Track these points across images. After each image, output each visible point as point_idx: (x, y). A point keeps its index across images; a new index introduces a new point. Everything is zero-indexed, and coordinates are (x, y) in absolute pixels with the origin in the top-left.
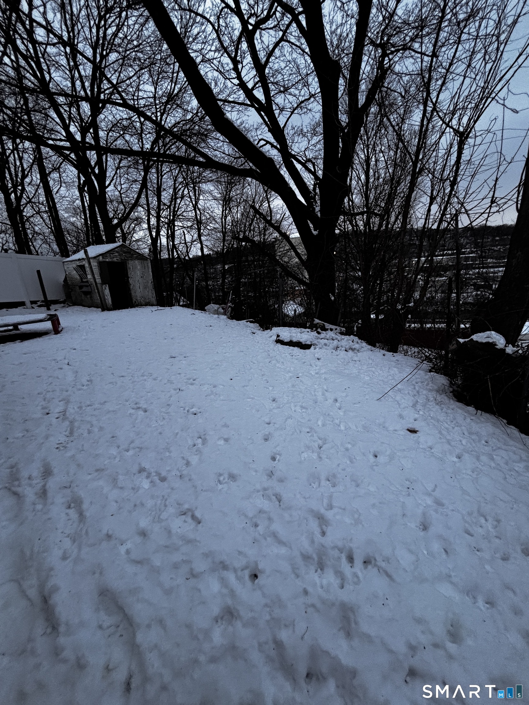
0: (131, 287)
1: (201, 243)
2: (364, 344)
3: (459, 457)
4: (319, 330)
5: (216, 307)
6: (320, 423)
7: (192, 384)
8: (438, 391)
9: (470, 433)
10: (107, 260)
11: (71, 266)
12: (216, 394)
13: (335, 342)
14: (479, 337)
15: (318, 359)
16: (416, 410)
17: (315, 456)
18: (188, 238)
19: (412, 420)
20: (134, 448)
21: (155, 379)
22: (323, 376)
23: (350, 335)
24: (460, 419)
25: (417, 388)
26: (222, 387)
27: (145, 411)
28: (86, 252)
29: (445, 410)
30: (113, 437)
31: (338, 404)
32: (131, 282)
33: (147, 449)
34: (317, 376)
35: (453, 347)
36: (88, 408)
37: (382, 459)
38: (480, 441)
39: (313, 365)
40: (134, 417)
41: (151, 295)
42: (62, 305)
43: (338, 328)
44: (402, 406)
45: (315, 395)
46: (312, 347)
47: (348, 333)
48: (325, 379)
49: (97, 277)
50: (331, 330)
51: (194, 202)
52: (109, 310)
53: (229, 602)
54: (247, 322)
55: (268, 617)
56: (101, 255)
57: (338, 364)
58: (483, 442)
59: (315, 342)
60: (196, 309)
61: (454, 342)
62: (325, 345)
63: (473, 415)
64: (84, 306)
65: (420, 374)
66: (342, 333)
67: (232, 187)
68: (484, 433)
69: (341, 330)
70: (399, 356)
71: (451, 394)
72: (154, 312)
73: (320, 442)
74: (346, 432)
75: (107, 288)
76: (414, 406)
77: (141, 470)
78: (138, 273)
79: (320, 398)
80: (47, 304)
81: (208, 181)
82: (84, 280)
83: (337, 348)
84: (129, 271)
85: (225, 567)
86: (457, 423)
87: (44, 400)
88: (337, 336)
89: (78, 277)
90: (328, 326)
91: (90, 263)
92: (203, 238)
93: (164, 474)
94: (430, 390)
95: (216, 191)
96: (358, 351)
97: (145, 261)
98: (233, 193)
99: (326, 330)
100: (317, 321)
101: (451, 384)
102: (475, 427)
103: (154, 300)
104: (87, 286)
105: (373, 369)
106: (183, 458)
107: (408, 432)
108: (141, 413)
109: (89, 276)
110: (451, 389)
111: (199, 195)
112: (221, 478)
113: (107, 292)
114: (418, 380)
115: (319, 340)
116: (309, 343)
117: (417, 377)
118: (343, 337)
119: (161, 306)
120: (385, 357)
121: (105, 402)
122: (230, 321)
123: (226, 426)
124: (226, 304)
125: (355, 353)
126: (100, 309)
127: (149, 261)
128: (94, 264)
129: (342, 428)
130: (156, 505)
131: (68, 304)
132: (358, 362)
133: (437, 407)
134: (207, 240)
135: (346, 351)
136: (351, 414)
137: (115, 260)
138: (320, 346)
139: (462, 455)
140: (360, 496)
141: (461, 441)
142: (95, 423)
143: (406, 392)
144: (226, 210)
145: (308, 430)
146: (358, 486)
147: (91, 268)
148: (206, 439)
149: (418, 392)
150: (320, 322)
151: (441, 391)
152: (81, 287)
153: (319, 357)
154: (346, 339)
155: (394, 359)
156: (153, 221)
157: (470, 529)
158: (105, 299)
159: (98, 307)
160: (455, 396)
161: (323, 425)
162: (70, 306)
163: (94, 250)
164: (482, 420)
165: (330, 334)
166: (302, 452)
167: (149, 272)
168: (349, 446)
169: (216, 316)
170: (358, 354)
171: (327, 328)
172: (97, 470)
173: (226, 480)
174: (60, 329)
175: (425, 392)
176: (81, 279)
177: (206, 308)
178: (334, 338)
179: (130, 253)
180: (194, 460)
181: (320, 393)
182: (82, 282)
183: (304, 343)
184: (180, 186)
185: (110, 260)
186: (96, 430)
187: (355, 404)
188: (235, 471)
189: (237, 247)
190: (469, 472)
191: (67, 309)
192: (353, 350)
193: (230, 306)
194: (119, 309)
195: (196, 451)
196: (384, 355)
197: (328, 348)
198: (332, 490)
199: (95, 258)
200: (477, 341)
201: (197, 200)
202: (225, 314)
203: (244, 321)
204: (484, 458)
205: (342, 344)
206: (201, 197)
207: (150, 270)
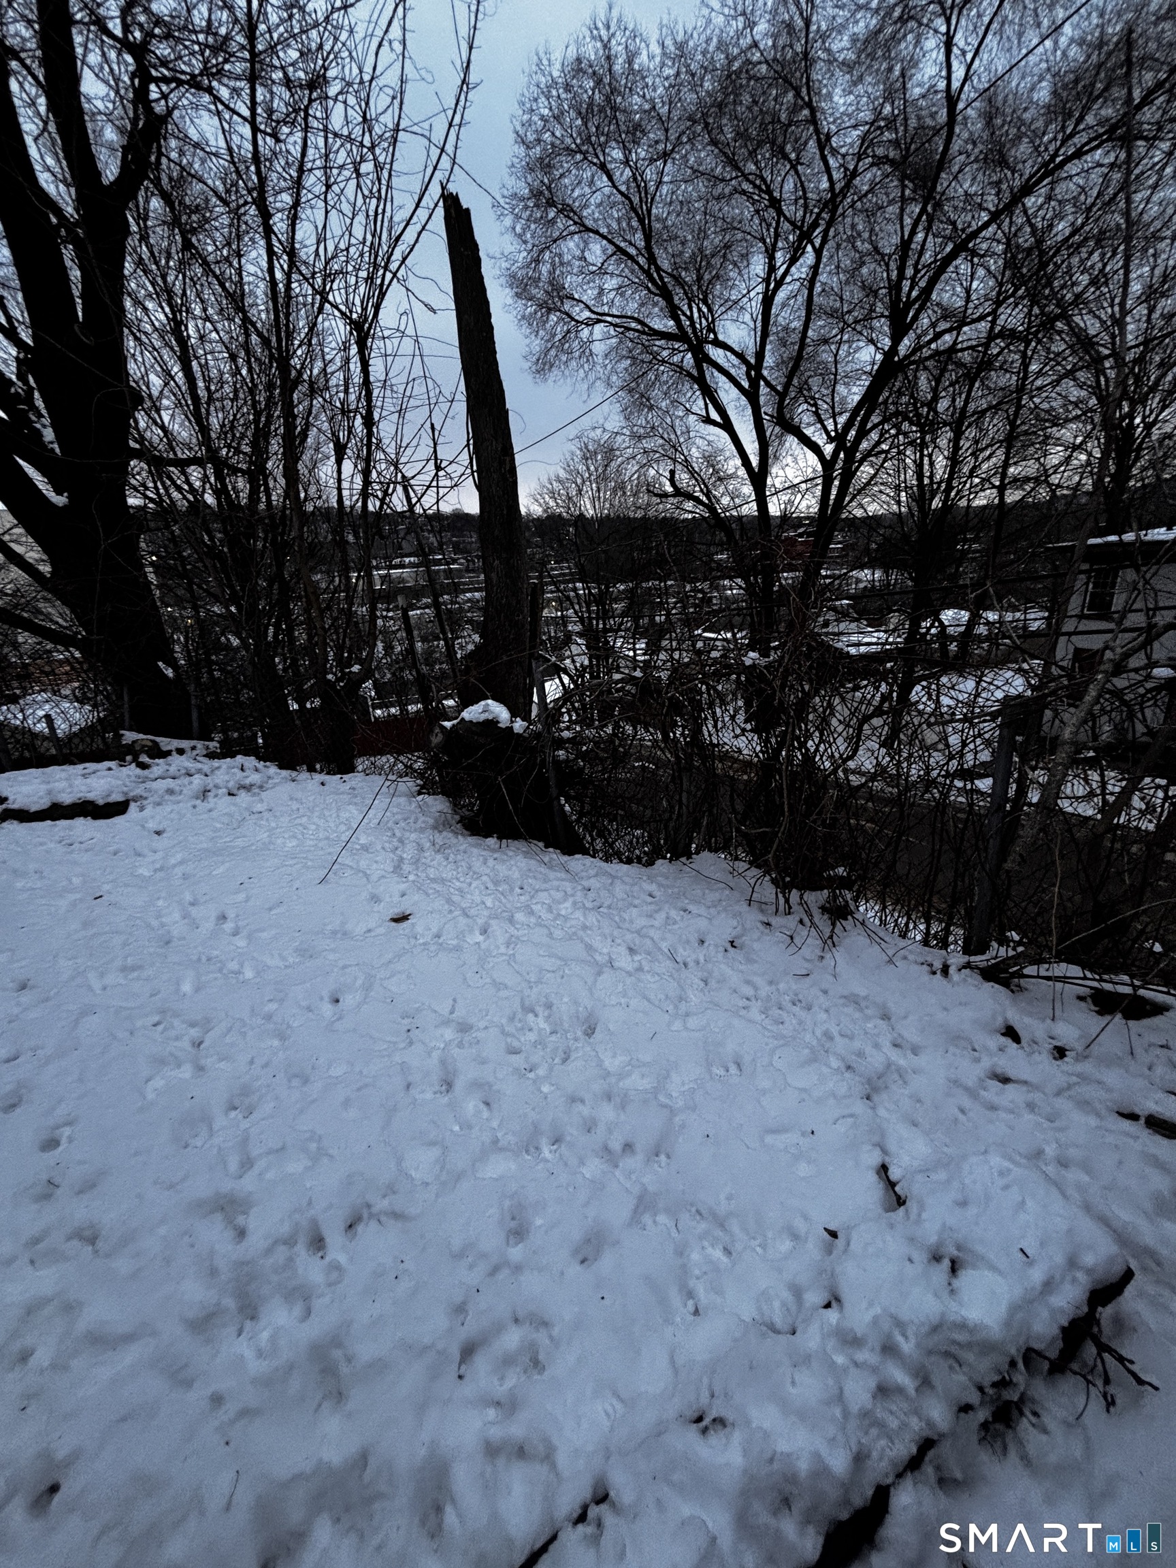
2: (273, 770)
3: (484, 931)
4: (144, 758)
6: (187, 987)
8: (435, 828)
9: (496, 883)
13: (197, 780)
14: (473, 713)
15: (158, 833)
16: (401, 876)
17: (186, 1072)
19: (396, 899)
22: (179, 871)
23: (233, 756)
24: (477, 865)
25: (398, 834)
29: (452, 857)
31: (229, 926)
34: (160, 875)
35: (437, 739)
37: (348, 1001)
38: (512, 890)
39: (146, 851)
43: (199, 744)
44: (374, 878)
45: (163, 925)
46: (133, 807)
47: (227, 751)
48: (185, 877)
50: (181, 752)
57: (216, 830)
58: (518, 891)
59: (139, 791)
61: (437, 730)
62: (170, 792)
63: (494, 851)
65: (399, 805)
66: (211, 756)
68: (516, 875)
69: (207, 748)
70: (354, 780)
71: (459, 826)
73: (194, 1032)
74: (258, 980)
76: (397, 868)
79: (178, 929)
83: (204, 793)
86: (475, 873)
88: (199, 766)
90: (166, 743)
94: (422, 830)
96: (261, 787)
99: (165, 754)
100: (129, 736)
101: (456, 806)
102: (502, 869)
105: (304, 820)
107: (393, 924)
110: (457, 817)
114: (399, 817)
115: (149, 785)
116: (120, 798)
117: (395, 810)
118: (216, 763)
120: (326, 788)
125: (254, 795)
129: (249, 974)
132: (266, 815)
133: (439, 857)
135: (230, 794)
136: (264, 935)
138: (156, 798)
139: (489, 925)
140: (313, 1101)
141: (483, 903)
143: (379, 847)
145: (156, 1018)
146: (306, 1081)
149: (401, 841)
150: (141, 736)
151: (440, 825)
153: (160, 828)
154: (224, 766)
155: (347, 787)
157: (516, 1044)
160: (466, 827)
161: (197, 990)
164: (511, 853)
165: (177, 763)
166: (148, 1080)
168: (273, 1006)
170: (264, 795)
171: (165, 749)
175: (413, 836)
178: (193, 771)
181: (177, 916)
183: (101, 802)
187: (270, 909)
190: (503, 949)
192: (248, 788)
196: (323, 784)
197: (180, 798)
198: (245, 1124)
200: (471, 722)
204: (520, 917)
205: (217, 781)
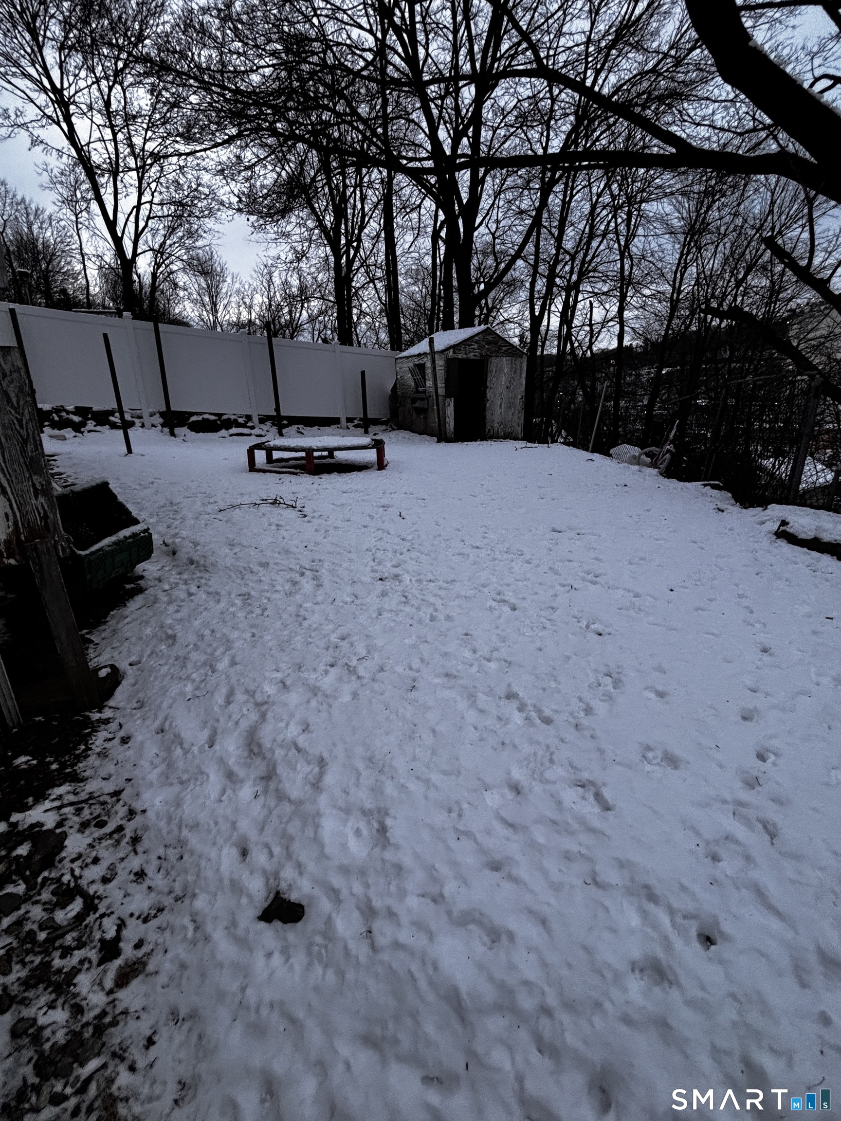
0: (488, 405)
1: (622, 323)
5: (635, 451)
7: (594, 583)
10: (460, 356)
11: (406, 365)
12: (640, 610)
18: (598, 315)
20: (498, 660)
21: (528, 562)
26: (650, 599)
27: (514, 609)
28: (431, 342)
30: (466, 634)
32: (488, 395)
33: (520, 666)
36: (432, 584)
40: (496, 613)
41: (516, 419)
42: (384, 427)
49: (441, 385)
51: (623, 243)
52: (448, 440)
53: (660, 954)
54: (705, 485)
55: (734, 1017)
56: (454, 347)
60: (593, 452)
64: (413, 431)
67: (714, 202)
72: (519, 450)
75: (452, 404)
77: (511, 696)
78: (504, 380)
80: (365, 424)
81: (666, 195)
82: (420, 389)
84: (489, 375)
85: (652, 898)
87: (374, 560)
89: (413, 384)
91: (433, 362)
92: (627, 314)
93: (547, 713)
95: (677, 214)
97: (519, 359)
98: (714, 214)
103: (519, 430)
104: (423, 399)
106: (580, 699)
108: (506, 609)
109: (429, 383)
111: (636, 227)
112: (650, 755)
113: (450, 411)
119: (530, 442)
121: (454, 581)
122: (666, 481)
123: (660, 669)
124: (660, 445)
126: (435, 439)
127: (525, 359)
128: (440, 362)
130: (535, 754)
131: (391, 427)
134: (637, 317)
137: (471, 356)
142: (440, 607)
144: (688, 253)
147: (434, 368)
148: (620, 681)
152: (414, 401)
156: (541, 285)
158: (445, 423)
159: (432, 435)
162: (394, 430)
163: (444, 339)
167: (521, 378)
169: (637, 467)
172: (447, 675)
173: (659, 760)
174: (385, 463)
176: (417, 386)
177: (612, 451)
179: (496, 343)
180: (601, 708)
182: (417, 392)
184: (604, 212)
185: (465, 356)
186: (441, 617)
188: (678, 752)
189: (699, 331)
191: (391, 433)
193: (668, 451)
194: (463, 441)
195: (604, 695)
199: (442, 352)
201: (631, 236)
202: (654, 465)
203: (699, 484)
206: (640, 231)
207: (524, 375)
